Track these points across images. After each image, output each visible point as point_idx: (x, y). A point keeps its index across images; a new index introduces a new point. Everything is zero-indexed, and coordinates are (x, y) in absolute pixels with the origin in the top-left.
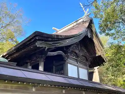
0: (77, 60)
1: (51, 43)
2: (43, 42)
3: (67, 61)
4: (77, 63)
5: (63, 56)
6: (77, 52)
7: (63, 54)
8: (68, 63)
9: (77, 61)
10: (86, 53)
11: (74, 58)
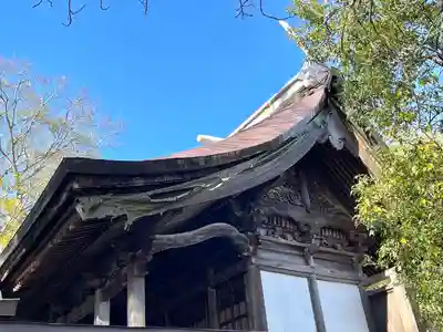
0: (301, 249)
1: (144, 196)
2: (109, 196)
3: (253, 260)
4: (307, 263)
5: (237, 242)
6: (297, 214)
7: (235, 232)
8: (259, 268)
9: (302, 253)
10: (342, 214)
11: (290, 240)
